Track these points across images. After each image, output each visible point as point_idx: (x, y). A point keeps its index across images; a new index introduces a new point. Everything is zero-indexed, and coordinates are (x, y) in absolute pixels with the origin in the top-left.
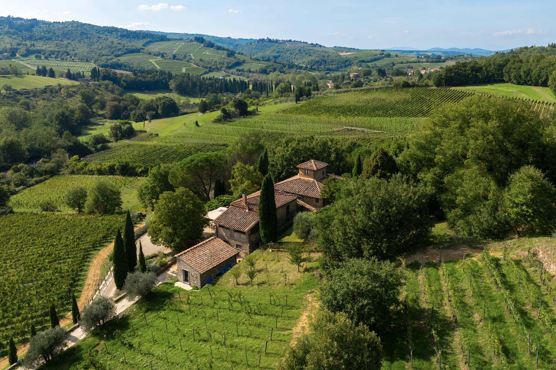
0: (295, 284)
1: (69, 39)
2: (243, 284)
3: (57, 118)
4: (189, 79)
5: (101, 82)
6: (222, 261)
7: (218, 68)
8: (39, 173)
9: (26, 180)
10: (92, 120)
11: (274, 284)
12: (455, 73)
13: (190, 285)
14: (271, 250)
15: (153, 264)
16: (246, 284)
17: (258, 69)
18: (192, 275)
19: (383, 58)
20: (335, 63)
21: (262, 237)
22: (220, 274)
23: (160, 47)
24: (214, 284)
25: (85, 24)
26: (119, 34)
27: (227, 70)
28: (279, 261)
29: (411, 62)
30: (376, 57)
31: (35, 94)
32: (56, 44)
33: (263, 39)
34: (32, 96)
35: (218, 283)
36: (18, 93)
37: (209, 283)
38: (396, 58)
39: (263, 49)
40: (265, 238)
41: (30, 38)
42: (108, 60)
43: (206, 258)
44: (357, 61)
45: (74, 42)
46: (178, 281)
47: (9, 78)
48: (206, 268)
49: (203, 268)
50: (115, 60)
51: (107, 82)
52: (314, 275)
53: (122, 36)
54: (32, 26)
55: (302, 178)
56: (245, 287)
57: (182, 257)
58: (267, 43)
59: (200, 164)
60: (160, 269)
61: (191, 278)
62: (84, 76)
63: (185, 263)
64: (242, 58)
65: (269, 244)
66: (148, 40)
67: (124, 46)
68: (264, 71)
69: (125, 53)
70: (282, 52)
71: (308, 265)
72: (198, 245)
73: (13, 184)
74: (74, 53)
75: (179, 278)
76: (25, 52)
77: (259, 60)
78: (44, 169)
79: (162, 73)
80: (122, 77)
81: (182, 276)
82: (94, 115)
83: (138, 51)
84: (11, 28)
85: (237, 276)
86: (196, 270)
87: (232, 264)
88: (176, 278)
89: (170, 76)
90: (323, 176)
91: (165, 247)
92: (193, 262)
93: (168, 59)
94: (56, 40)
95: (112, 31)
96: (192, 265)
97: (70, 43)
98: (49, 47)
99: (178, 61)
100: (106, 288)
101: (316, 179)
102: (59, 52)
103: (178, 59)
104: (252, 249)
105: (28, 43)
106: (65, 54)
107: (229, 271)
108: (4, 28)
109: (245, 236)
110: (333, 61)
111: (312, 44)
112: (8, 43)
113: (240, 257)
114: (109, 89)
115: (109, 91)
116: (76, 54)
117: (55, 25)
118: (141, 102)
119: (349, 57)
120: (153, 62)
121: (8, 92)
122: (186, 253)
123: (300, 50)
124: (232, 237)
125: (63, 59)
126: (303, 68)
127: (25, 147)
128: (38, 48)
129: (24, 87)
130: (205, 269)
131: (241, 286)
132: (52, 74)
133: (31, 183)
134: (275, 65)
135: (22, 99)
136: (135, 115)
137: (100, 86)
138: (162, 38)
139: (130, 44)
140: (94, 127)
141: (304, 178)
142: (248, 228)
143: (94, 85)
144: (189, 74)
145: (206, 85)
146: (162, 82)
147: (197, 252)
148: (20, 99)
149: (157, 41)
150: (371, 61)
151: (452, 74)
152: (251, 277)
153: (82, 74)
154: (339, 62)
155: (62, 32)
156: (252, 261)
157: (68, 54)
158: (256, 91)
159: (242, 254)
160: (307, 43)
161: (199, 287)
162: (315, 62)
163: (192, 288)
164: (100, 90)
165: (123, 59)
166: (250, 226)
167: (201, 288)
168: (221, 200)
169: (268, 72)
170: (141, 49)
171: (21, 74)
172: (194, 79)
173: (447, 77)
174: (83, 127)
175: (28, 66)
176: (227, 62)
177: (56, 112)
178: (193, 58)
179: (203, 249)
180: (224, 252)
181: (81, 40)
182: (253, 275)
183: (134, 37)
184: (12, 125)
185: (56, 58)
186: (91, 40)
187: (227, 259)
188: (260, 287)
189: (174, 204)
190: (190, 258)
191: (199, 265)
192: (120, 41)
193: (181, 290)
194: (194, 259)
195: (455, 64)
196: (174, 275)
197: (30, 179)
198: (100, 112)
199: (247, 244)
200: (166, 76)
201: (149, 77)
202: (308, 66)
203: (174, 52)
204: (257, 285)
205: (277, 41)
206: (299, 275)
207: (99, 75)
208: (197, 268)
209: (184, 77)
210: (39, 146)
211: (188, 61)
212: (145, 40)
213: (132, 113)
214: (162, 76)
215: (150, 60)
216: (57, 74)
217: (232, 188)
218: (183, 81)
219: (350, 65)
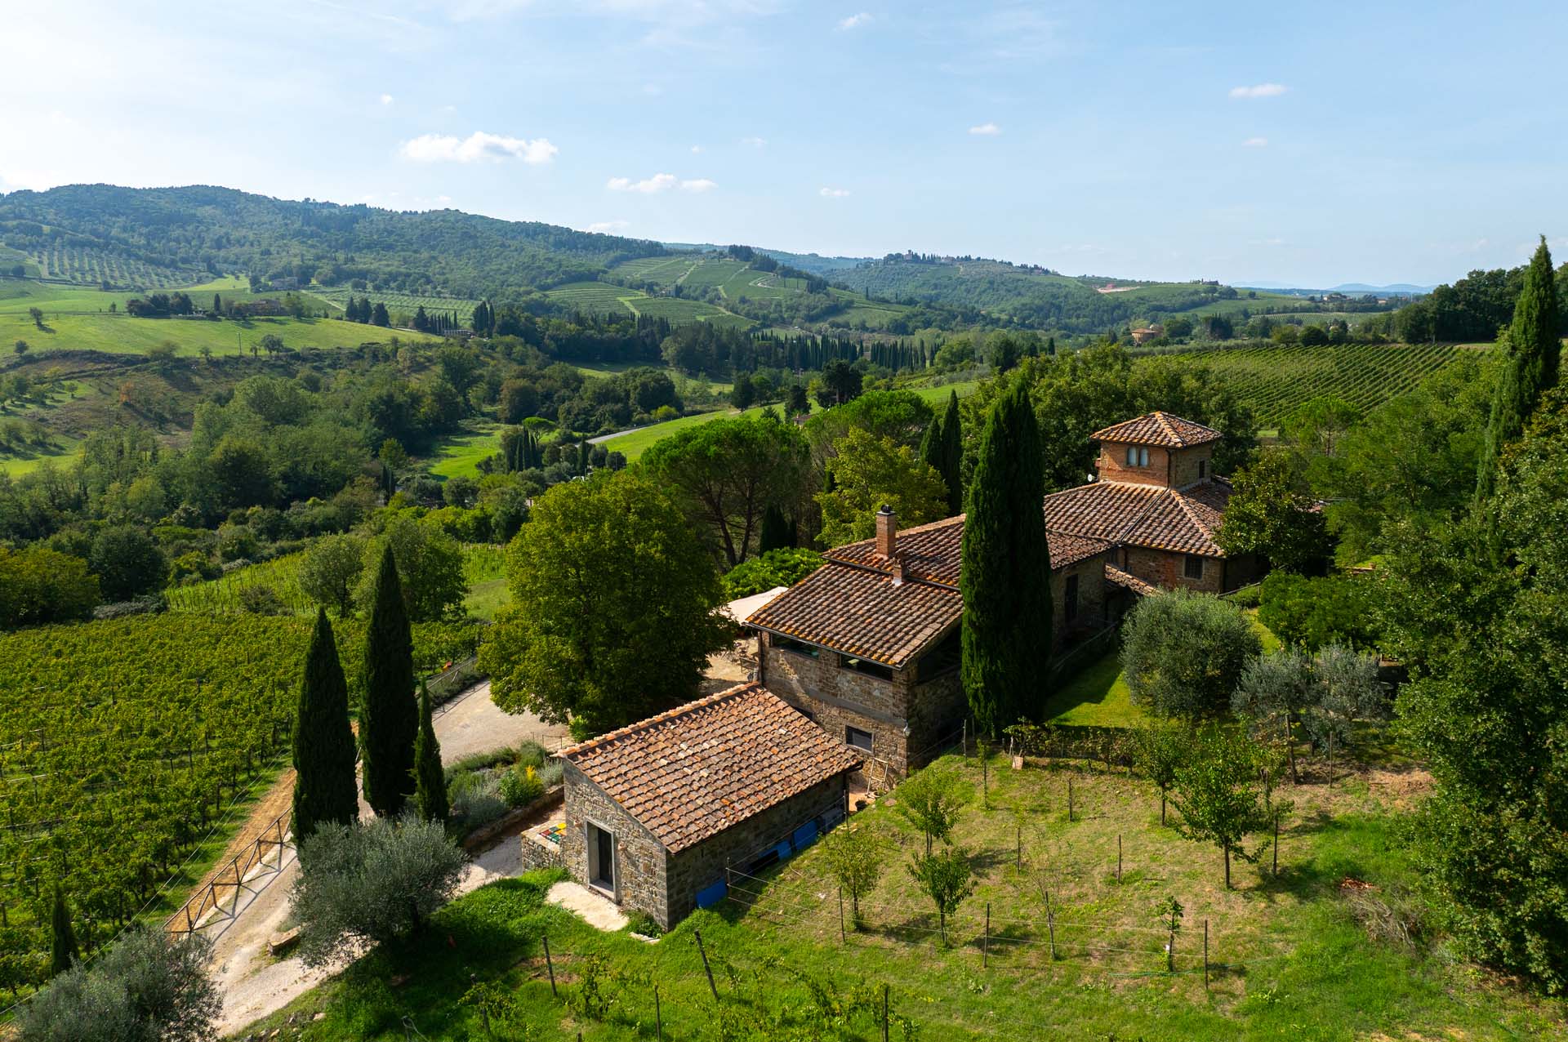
0: (1241, 972)
1: (433, 248)
2: (890, 933)
3: (373, 409)
4: (711, 335)
5: (497, 338)
6: (781, 797)
7: (783, 318)
8: (294, 531)
9: (253, 545)
10: (464, 423)
11: (1085, 955)
12: (1468, 303)
13: (619, 903)
14: (1018, 762)
15: (487, 791)
16: (910, 932)
17: (885, 321)
18: (629, 857)
19: (1214, 300)
20: (1086, 312)
21: (976, 697)
22: (768, 865)
23: (645, 271)
24: (733, 912)
25: (474, 216)
26: (551, 239)
27: (807, 325)
28: (1073, 818)
29: (1295, 310)
30: (1196, 298)
31: (335, 359)
32: (404, 259)
33: (899, 255)
34: (330, 366)
35: (755, 908)
36: (297, 357)
37: (709, 906)
38: (1251, 301)
39: (899, 280)
40: (988, 699)
41: (347, 245)
42: (519, 295)
43: (704, 773)
44: (1143, 308)
45: (445, 255)
46: (565, 877)
47: (281, 323)
48: (702, 824)
49: (683, 822)
50: (536, 295)
51: (509, 338)
52: (1356, 920)
53: (559, 244)
54: (355, 220)
55: (1114, 484)
56: (903, 950)
57: (588, 764)
58: (909, 266)
59: (713, 448)
60: (507, 813)
61: (626, 869)
62: (456, 326)
63: (601, 793)
64: (845, 296)
65: (1009, 730)
66: (619, 253)
67: (560, 266)
68: (900, 328)
69: (562, 283)
70: (946, 287)
71: (1289, 851)
72: (671, 712)
73: (219, 553)
74: (442, 278)
75: (572, 862)
76: (330, 274)
77: (887, 302)
78: (309, 519)
79: (645, 321)
80: (547, 329)
81: (585, 855)
82: (469, 411)
83: (591, 277)
84: (308, 224)
85: (859, 881)
86: (647, 833)
87: (827, 816)
88: (559, 860)
89: (664, 328)
90: (1199, 482)
91: (542, 720)
92: (635, 792)
93: (662, 295)
94: (403, 250)
95: (536, 233)
96: (632, 802)
97: (434, 258)
98: (388, 265)
99: (687, 301)
100: (269, 878)
101: (1176, 488)
102: (408, 275)
103: (687, 297)
104: (922, 751)
105: (341, 256)
106: (422, 280)
107: (815, 851)
108: (293, 224)
109: (889, 689)
110: (1079, 308)
111: (1024, 267)
112: (295, 256)
113: (863, 786)
114: (513, 356)
115: (515, 360)
116: (445, 282)
117: (406, 218)
118: (587, 383)
119: (1124, 298)
120: (627, 304)
121: (274, 353)
122: (611, 743)
123: (991, 283)
124: (828, 692)
125: (416, 291)
126: (1001, 324)
127: (277, 469)
128: (361, 266)
129: (312, 345)
130: (693, 828)
131: (877, 940)
132: (382, 318)
133: (266, 552)
134: (929, 314)
135: (304, 371)
136: (569, 412)
137: (493, 348)
138: (653, 250)
139: (574, 262)
140: (465, 440)
141: (1119, 484)
142: (904, 652)
143: (479, 344)
144: (711, 325)
145: (752, 351)
146: (644, 343)
147: (661, 745)
148: (298, 372)
149: (640, 256)
150: (1184, 308)
151: (1460, 307)
152: (939, 898)
153: (452, 319)
154: (1096, 310)
155: (418, 232)
156: (935, 806)
157: (428, 281)
158: (881, 365)
159: (873, 775)
160: (1010, 264)
161: (662, 919)
162: (1031, 309)
163: (624, 922)
164: (493, 358)
165: (554, 295)
166: (916, 642)
167: (672, 925)
168: (784, 561)
169: (910, 330)
170: (599, 271)
171: (309, 316)
172: (724, 338)
173: (1443, 314)
174: (440, 438)
175: (334, 304)
176: (808, 306)
177: (373, 393)
178: (724, 294)
179: (694, 733)
180: (791, 752)
181: (461, 250)
182: (952, 887)
183: (585, 248)
184: (258, 418)
185: (400, 288)
186: (484, 252)
187: (803, 787)
188: (998, 962)
189: (586, 538)
190: (623, 769)
191: (667, 807)
192: (551, 255)
193: (572, 924)
194: (646, 778)
195: (1467, 278)
196: (552, 846)
197: (268, 544)
198: (487, 409)
199: (900, 727)
200: (655, 329)
201: (612, 331)
202: (1015, 319)
203: (680, 281)
204: (978, 943)
205: (933, 260)
206: (1241, 909)
207: (493, 323)
208: (654, 823)
209: (699, 332)
210: (314, 468)
211: (711, 302)
212: (612, 255)
213: (562, 408)
214: (644, 328)
215: (621, 299)
216: (394, 321)
217: (826, 530)
218: (695, 341)
219: (1125, 317)
